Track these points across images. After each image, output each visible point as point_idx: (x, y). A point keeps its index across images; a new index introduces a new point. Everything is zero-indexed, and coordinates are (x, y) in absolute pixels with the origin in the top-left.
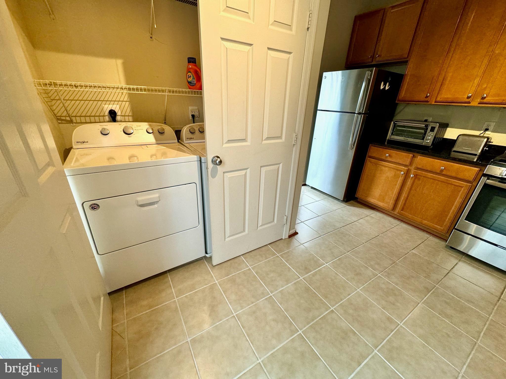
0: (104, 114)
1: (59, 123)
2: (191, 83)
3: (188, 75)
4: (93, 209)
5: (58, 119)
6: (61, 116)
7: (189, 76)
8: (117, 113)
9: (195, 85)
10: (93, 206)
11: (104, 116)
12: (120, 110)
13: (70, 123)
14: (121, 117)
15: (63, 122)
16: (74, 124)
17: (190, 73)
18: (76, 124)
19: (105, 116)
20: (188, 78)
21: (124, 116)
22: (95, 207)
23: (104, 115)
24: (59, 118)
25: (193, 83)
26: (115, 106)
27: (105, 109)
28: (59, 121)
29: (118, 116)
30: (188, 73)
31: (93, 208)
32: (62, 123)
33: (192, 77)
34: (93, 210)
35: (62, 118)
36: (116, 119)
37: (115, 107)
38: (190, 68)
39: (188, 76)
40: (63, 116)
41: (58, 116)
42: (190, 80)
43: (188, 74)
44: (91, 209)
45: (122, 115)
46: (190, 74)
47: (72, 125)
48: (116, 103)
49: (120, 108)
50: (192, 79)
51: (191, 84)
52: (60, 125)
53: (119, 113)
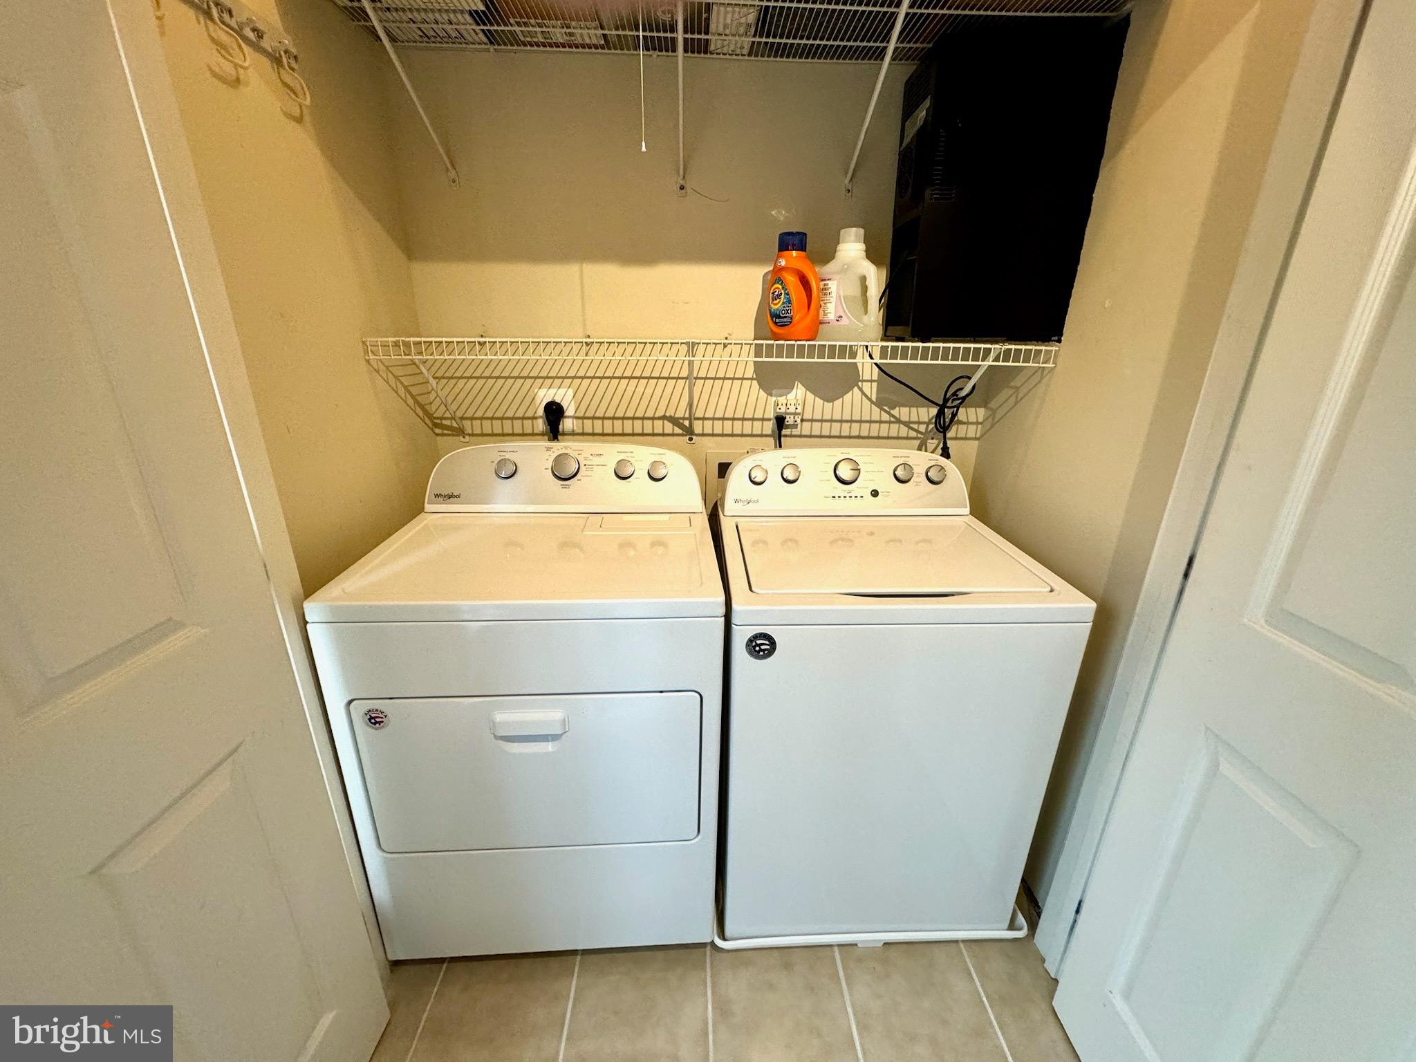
0: (536, 412)
1: (437, 435)
2: (779, 317)
3: (771, 292)
4: (372, 723)
5: (436, 425)
6: (441, 419)
7: (776, 293)
8: (565, 409)
9: (791, 322)
10: (373, 715)
11: (534, 418)
12: (575, 402)
13: (458, 435)
14: (575, 420)
15: (445, 432)
16: (467, 437)
17: (778, 283)
18: (471, 438)
19: (536, 418)
20: (773, 301)
21: (583, 418)
22: (378, 720)
23: (536, 415)
24: (438, 421)
25: (785, 317)
26: (562, 391)
27: (538, 400)
28: (438, 431)
29: (566, 417)
30: (773, 285)
31: (373, 721)
32: (443, 435)
33: (783, 296)
34: (373, 725)
35: (445, 422)
36: (561, 427)
37: (564, 396)
38: (782, 269)
39: (773, 293)
40: (445, 419)
41: (437, 418)
42: (776, 307)
43: (773, 288)
44: (368, 721)
45: (577, 415)
46: (779, 288)
47: (462, 439)
48: (568, 381)
49: (574, 396)
50: (783, 303)
51: (777, 320)
52: (439, 438)
53: (570, 411)
